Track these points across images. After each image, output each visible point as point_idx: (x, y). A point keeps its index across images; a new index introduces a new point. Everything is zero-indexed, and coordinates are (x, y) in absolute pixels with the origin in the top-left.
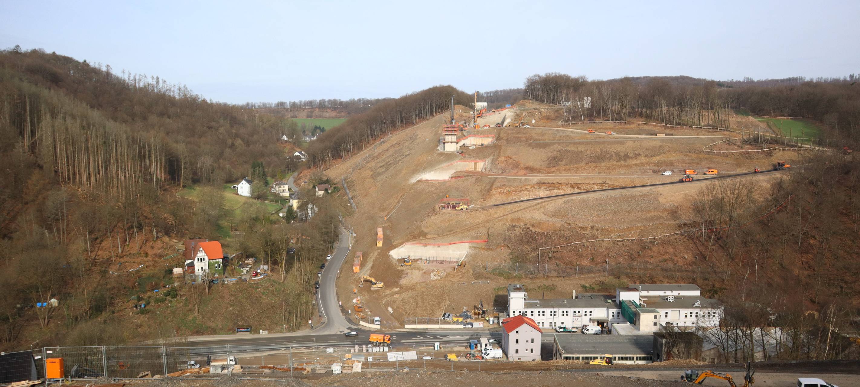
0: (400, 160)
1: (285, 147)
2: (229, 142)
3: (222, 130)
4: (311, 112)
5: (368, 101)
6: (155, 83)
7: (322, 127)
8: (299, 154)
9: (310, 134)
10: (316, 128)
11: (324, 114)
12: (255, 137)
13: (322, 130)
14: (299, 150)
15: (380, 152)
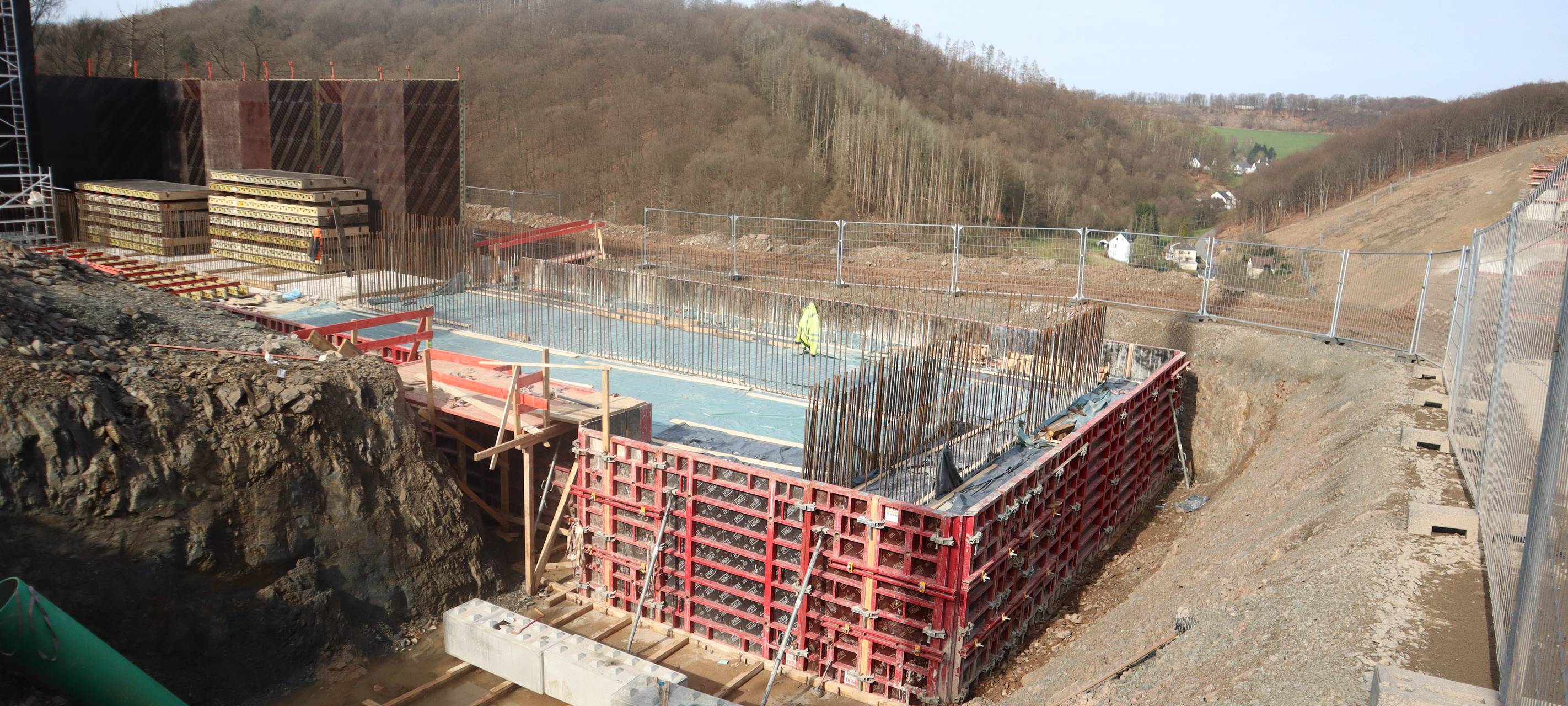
0: (1423, 228)
1: (1196, 181)
2: (1100, 164)
3: (1089, 142)
4: (1251, 117)
5: (1371, 101)
6: (986, 55)
7: (1268, 149)
8: (1220, 197)
9: (1245, 159)
10: (1258, 148)
11: (1278, 121)
12: (1145, 158)
13: (1270, 154)
14: (1222, 188)
15: (1384, 207)
